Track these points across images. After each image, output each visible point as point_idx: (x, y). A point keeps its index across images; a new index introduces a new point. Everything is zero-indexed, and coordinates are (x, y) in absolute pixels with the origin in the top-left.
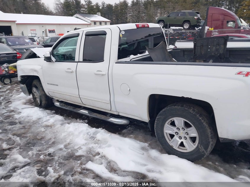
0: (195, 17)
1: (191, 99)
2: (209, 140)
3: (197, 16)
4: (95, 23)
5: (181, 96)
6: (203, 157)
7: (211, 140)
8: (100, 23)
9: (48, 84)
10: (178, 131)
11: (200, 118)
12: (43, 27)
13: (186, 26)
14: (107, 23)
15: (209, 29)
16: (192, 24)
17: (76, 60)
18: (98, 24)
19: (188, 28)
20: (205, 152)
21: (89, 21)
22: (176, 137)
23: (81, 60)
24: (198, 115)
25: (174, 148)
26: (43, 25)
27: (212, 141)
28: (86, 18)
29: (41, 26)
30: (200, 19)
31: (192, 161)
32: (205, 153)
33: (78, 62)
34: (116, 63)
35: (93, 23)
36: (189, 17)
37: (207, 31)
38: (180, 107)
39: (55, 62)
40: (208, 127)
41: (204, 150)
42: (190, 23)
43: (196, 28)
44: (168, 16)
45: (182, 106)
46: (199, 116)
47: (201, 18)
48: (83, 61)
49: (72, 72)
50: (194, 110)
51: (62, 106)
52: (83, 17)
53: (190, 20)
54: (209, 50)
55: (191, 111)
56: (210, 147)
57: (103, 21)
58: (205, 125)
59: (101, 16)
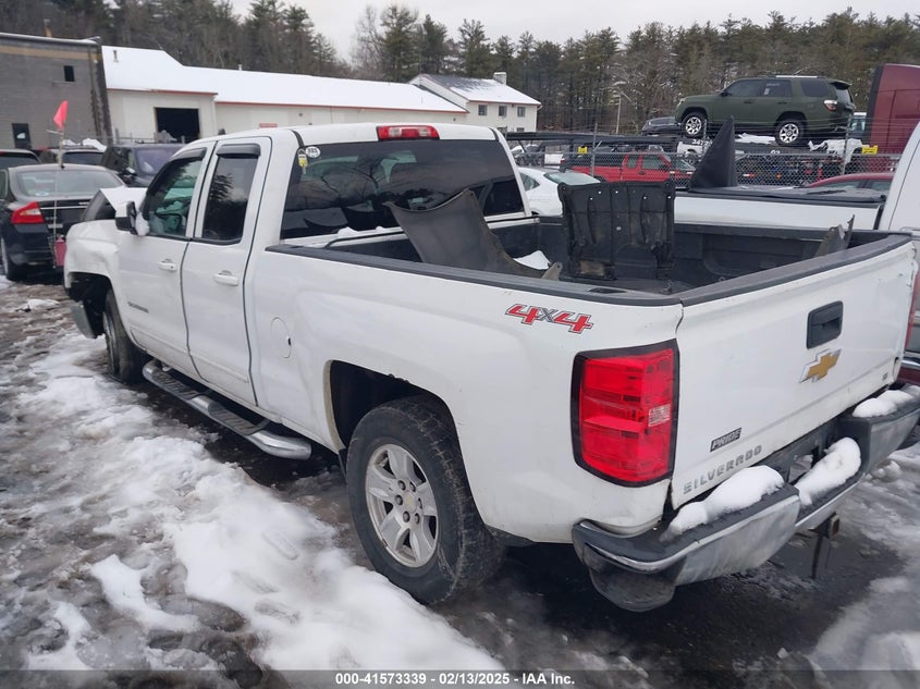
0: (826, 102)
1: (407, 383)
2: (457, 529)
3: (836, 98)
4: (483, 108)
5: (387, 374)
6: (448, 590)
7: (466, 531)
8: (503, 110)
9: (131, 305)
10: (401, 493)
11: (441, 453)
12: (301, 115)
13: (789, 135)
14: (527, 110)
15: (858, 150)
16: (811, 128)
17: (189, 234)
18: (493, 112)
19: (792, 143)
20: (451, 572)
21: (463, 103)
22: (397, 515)
23: (199, 234)
24: (436, 442)
25: (387, 548)
26: (303, 111)
27: (468, 535)
28: (453, 89)
29: (298, 111)
30: (850, 111)
31: (421, 601)
32: (450, 577)
33: (191, 240)
34: (267, 249)
35: (475, 110)
36: (804, 102)
37: (853, 157)
38: (398, 411)
39: (148, 235)
40: (458, 486)
41: (448, 566)
42: (804, 124)
43: (810, 143)
44: (723, 95)
45: (404, 409)
46: (438, 445)
47: (852, 106)
48: (203, 236)
49: (172, 271)
50: (427, 426)
51: (158, 378)
52: (443, 84)
53: (803, 111)
54: (619, 228)
55: (421, 426)
56: (462, 556)
57: (513, 105)
58: (451, 477)
59: (508, 84)
